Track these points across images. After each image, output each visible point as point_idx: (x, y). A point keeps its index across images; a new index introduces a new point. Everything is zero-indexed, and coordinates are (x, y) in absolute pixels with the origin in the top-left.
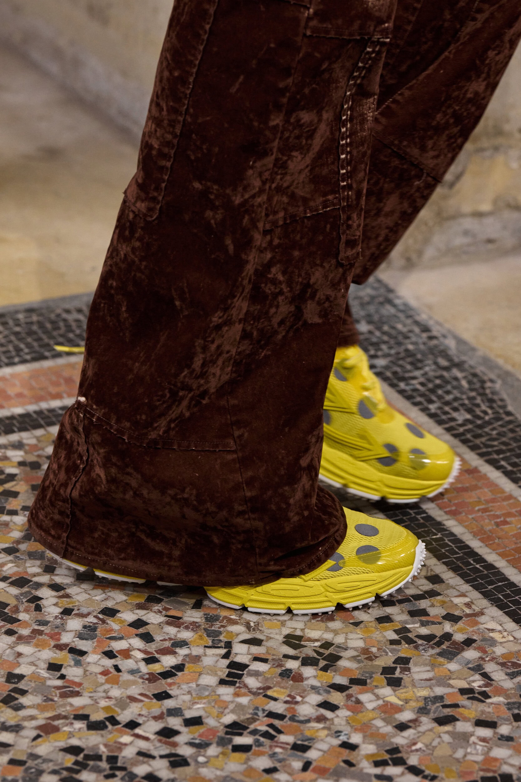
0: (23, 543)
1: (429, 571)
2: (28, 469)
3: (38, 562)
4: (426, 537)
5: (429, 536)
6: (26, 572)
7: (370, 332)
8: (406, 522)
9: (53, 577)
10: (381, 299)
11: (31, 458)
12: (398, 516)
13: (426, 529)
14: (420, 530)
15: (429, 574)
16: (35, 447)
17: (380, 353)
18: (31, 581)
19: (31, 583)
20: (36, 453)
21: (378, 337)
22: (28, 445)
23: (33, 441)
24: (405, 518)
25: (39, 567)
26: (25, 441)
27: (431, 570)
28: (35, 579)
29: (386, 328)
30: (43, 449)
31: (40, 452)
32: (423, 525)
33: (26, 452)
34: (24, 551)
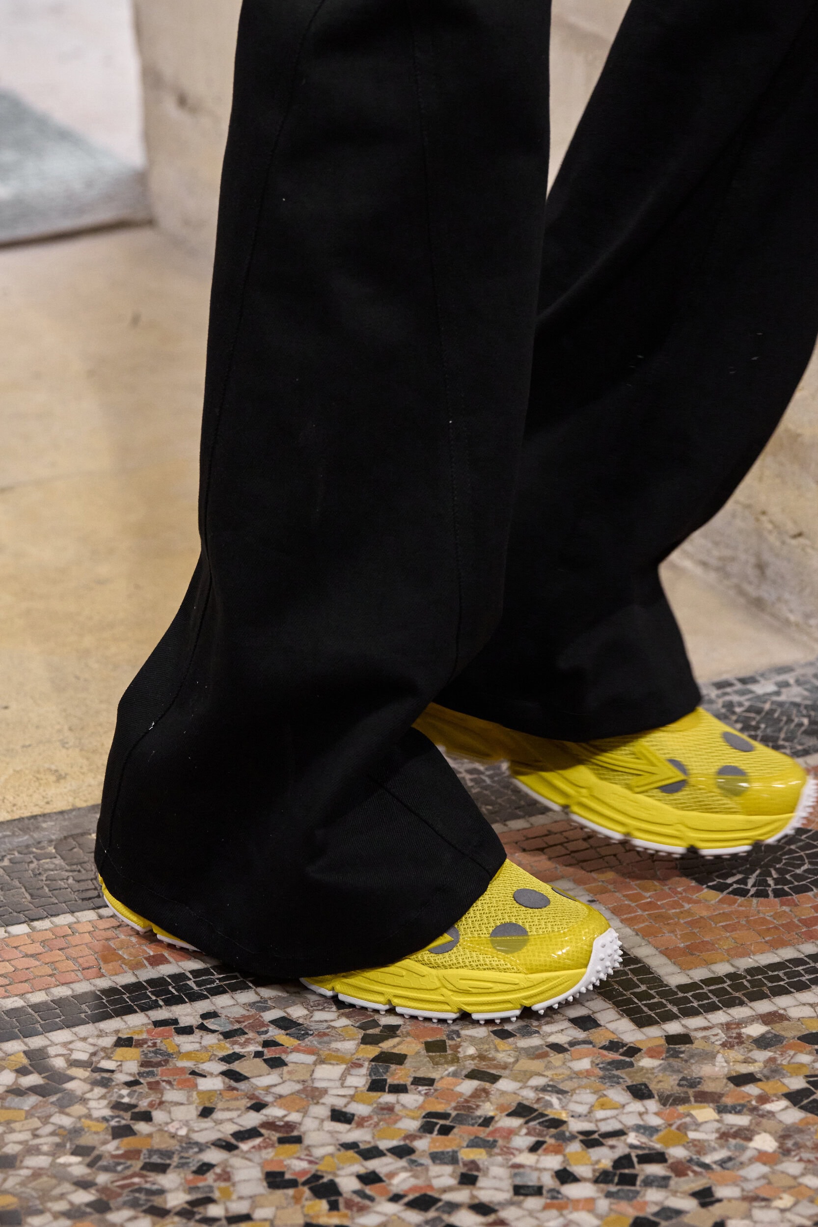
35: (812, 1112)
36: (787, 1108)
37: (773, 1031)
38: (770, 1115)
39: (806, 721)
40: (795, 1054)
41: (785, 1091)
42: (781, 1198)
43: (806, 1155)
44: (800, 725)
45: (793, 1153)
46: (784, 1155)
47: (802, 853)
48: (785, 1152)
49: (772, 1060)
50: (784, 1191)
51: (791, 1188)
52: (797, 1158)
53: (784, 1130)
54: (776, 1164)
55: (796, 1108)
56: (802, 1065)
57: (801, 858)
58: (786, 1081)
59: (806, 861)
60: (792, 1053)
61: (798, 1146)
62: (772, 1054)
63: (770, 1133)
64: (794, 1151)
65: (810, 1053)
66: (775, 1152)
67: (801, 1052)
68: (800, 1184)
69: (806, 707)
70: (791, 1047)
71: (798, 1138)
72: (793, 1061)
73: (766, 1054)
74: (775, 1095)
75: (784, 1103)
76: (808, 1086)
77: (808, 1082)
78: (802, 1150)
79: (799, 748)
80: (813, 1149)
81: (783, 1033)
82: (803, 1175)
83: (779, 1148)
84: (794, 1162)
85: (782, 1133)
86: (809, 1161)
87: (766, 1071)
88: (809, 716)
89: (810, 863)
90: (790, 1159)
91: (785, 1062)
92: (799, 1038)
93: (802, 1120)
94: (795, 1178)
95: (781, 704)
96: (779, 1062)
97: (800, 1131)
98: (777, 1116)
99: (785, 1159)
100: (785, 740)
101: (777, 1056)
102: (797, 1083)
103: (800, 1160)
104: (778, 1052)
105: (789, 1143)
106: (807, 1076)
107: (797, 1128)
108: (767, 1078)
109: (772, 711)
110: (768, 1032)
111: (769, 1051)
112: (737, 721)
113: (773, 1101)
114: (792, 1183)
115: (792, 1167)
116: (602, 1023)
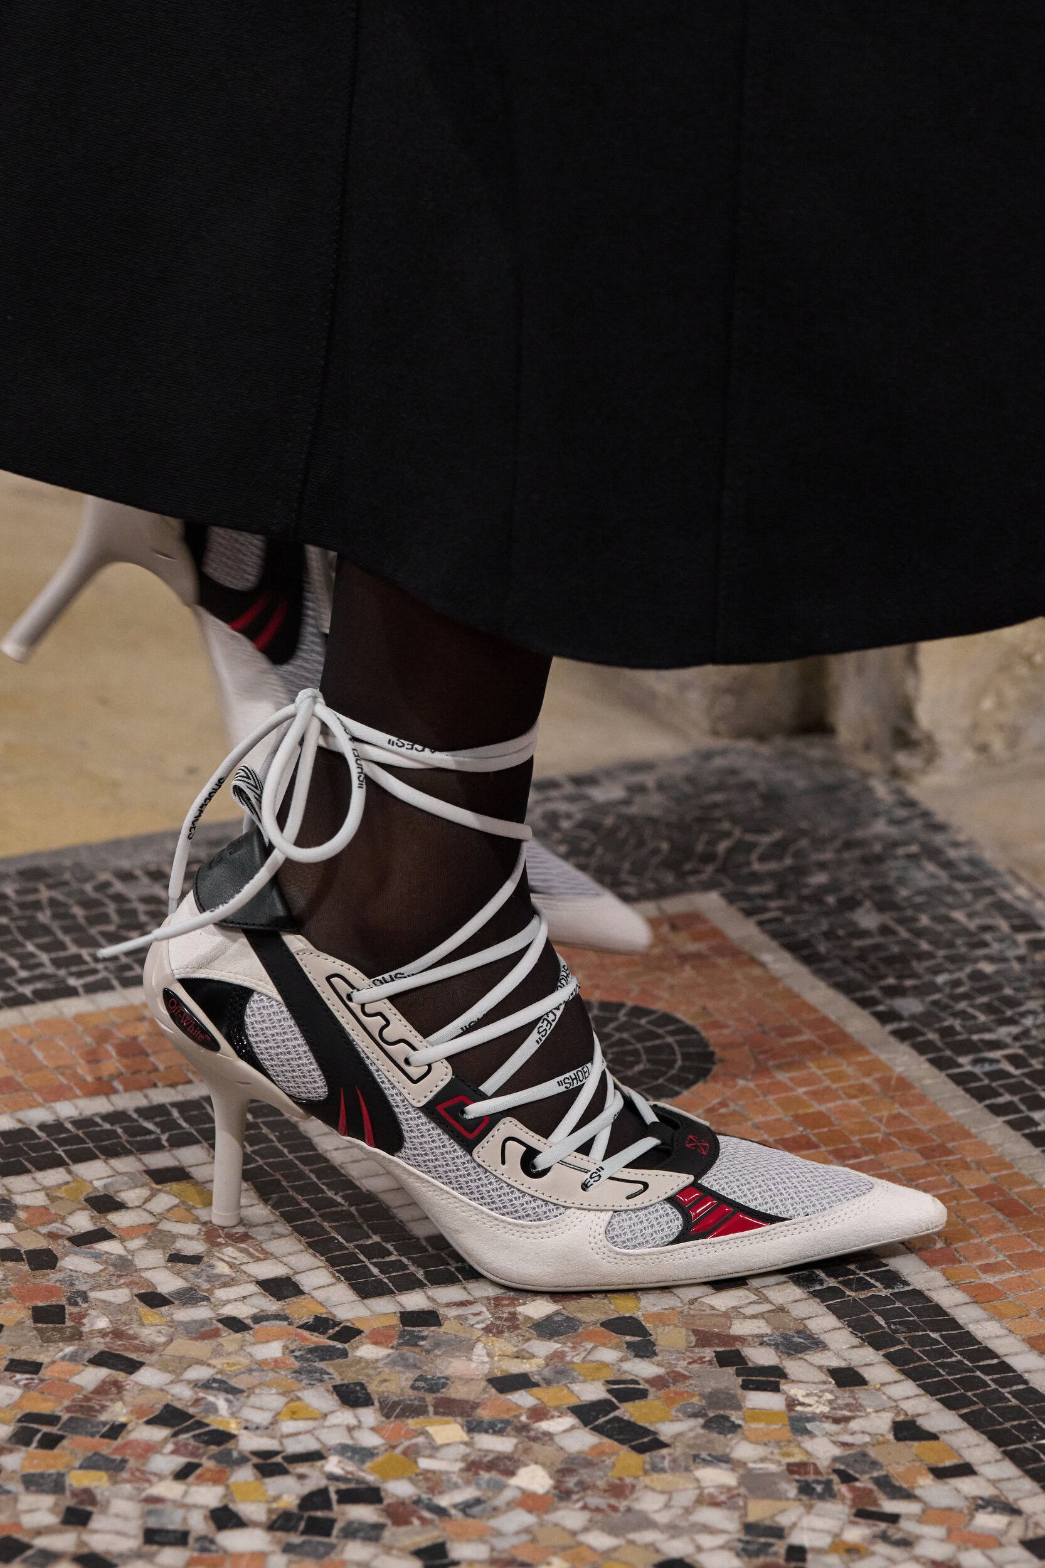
0: (11, 1451)
1: (1031, 1526)
2: (25, 1267)
3: (48, 1500)
4: (1024, 1442)
5: (1030, 1439)
6: (18, 1525)
7: (885, 930)
8: (975, 1403)
9: (86, 1537)
10: (914, 849)
11: (32, 1242)
12: (957, 1389)
13: (1024, 1422)
14: (1008, 1425)
15: (1031, 1535)
16: (42, 1215)
17: (909, 983)
18: (29, 1547)
19: (30, 1553)
20: (44, 1230)
21: (906, 942)
22: (26, 1208)
23: (40, 1199)
24: (969, 1394)
25: (52, 1510)
26: (18, 1200)
27: (1037, 1525)
28: (41, 1542)
29: (924, 920)
30: (63, 1219)
31: (55, 1227)
32: (1017, 1413)
33: (19, 1228)
34: (13, 1472)
35: (610, 1437)
36: (573, 1428)
37: (564, 1312)
38: (547, 1438)
39: (665, 846)
40: (592, 1349)
41: (574, 1402)
42: (549, 1564)
43: (594, 1500)
44: (657, 851)
45: (575, 1497)
46: (561, 1499)
47: (639, 1046)
48: (563, 1494)
49: (558, 1355)
50: (555, 1554)
51: (565, 1548)
52: (580, 1504)
53: (565, 1461)
54: (547, 1512)
55: (587, 1429)
56: (604, 1365)
57: (636, 1053)
58: (576, 1387)
59: (644, 1057)
60: (589, 1346)
61: (583, 1486)
62: (560, 1345)
63: (543, 1465)
64: (577, 1493)
65: (616, 1347)
66: (547, 1493)
67: (604, 1345)
68: (580, 1544)
69: (669, 825)
70: (589, 1337)
71: (585, 1474)
72: (590, 1358)
73: (553, 1346)
74: (557, 1408)
75: (569, 1421)
76: (609, 1396)
77: (610, 1391)
78: (589, 1492)
79: (651, 886)
80: (605, 1491)
81: (579, 1315)
82: (586, 1529)
83: (555, 1488)
84: (574, 1510)
85: (560, 1466)
86: (598, 1510)
87: (547, 1372)
88: (669, 839)
89: (649, 1061)
90: (570, 1504)
91: (577, 1360)
92: (603, 1324)
93: (594, 1448)
94: (574, 1534)
95: (630, 820)
96: (568, 1359)
97: (589, 1464)
98: (557, 1439)
99: (562, 1504)
100: (631, 872)
101: (566, 1349)
102: (593, 1392)
103: (585, 1508)
104: (569, 1344)
105: (571, 1482)
106: (608, 1382)
107: (585, 1459)
108: (548, 1382)
109: (615, 829)
110: (557, 1313)
111: (556, 1342)
112: (561, 842)
113: (552, 1417)
114: (568, 1541)
115: (571, 1517)
116: (306, 1289)
